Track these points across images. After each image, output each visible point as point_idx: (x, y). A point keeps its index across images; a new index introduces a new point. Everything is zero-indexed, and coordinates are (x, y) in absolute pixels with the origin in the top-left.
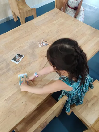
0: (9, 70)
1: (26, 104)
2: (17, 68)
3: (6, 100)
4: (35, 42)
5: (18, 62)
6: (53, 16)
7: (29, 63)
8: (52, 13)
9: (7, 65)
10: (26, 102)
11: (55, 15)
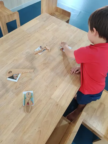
0: (7, 91)
1: (41, 131)
2: (17, 87)
3: (13, 132)
4: (31, 53)
5: (16, 79)
6: (44, 21)
7: (30, 79)
8: (42, 18)
9: (4, 85)
10: (39, 128)
11: (46, 20)
